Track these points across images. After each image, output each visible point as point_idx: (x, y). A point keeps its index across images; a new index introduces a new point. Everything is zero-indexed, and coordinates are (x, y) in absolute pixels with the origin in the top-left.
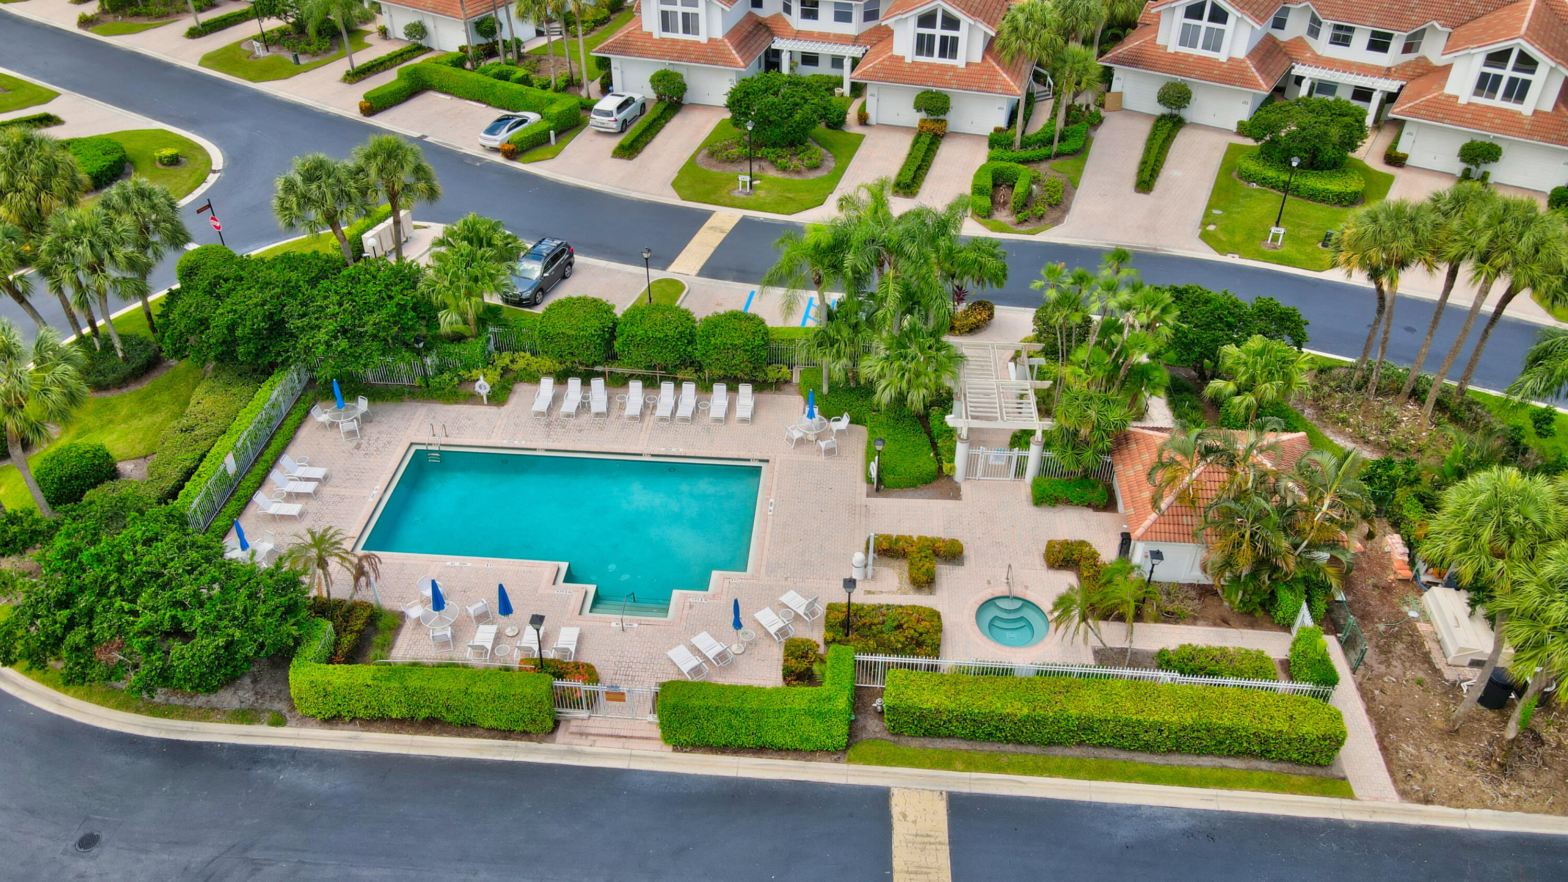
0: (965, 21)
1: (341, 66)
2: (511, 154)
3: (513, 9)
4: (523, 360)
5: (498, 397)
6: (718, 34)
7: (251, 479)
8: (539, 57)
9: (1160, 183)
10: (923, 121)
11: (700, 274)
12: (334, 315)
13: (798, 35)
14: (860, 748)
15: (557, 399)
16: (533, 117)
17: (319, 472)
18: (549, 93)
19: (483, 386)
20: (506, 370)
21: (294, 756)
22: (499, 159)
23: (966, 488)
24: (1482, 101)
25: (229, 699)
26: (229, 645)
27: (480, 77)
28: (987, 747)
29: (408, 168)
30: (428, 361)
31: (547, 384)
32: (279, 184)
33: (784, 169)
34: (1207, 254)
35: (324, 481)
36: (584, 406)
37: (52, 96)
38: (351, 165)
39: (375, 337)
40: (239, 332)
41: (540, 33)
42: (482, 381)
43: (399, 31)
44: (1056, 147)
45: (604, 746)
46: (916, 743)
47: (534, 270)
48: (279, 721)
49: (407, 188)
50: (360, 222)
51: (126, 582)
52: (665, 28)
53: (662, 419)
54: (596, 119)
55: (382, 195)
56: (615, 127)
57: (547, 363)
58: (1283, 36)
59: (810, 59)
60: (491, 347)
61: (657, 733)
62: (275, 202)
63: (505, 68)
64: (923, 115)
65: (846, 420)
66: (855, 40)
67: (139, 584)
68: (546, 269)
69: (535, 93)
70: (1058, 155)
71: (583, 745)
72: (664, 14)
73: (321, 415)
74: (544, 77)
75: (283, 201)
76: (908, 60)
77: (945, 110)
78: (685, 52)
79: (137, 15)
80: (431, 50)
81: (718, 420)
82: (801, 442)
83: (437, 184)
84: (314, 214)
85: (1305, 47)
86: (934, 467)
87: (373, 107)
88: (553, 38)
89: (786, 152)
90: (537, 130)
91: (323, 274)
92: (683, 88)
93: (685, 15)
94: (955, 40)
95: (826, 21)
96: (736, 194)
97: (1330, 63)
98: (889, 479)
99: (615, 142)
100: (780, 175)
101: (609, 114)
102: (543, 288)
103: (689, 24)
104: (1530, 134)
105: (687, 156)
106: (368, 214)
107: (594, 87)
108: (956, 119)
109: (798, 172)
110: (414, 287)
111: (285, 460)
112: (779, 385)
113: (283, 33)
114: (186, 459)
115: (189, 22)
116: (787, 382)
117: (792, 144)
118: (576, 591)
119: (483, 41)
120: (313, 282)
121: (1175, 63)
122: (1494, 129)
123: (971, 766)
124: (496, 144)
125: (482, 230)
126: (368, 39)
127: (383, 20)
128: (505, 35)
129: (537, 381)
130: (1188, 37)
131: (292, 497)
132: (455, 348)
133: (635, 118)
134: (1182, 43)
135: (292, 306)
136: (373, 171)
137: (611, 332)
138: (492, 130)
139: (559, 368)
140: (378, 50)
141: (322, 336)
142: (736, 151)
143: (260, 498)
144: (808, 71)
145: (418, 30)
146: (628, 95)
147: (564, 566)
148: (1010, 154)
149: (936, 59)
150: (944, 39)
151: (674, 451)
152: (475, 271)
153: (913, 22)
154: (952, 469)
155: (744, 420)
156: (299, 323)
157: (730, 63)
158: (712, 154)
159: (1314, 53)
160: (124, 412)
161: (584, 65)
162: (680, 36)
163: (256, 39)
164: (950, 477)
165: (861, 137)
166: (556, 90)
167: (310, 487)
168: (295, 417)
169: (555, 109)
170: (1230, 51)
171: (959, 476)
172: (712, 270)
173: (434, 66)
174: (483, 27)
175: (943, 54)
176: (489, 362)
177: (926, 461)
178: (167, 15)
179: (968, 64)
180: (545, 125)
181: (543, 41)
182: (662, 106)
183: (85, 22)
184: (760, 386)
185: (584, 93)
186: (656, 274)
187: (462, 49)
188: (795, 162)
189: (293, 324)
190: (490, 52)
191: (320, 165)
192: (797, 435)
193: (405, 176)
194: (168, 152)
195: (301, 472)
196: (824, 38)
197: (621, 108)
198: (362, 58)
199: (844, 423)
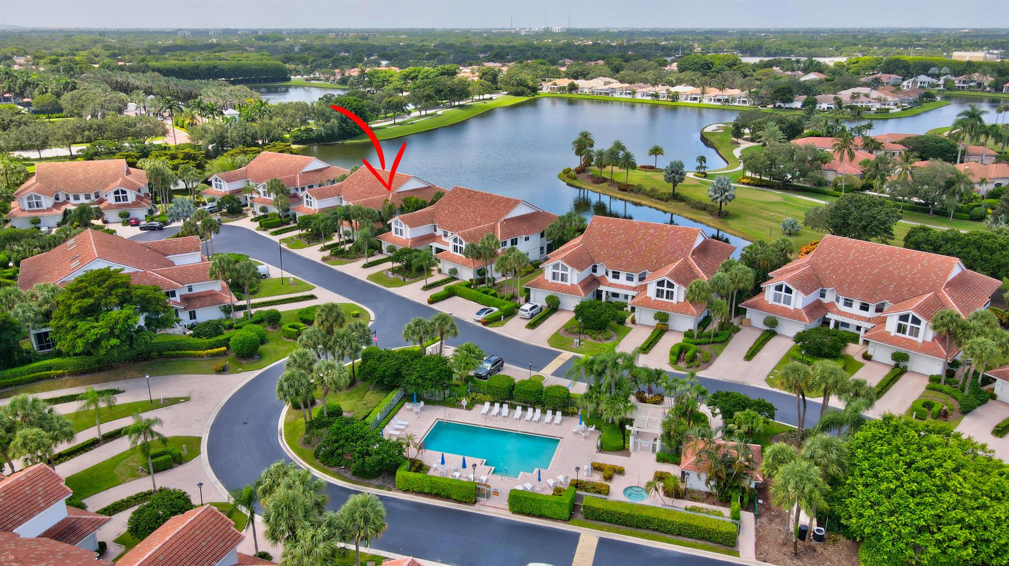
0: (676, 285)
1: (422, 283)
2: (485, 323)
3: (494, 266)
4: (480, 396)
5: (469, 407)
6: (575, 282)
7: (384, 423)
8: (501, 286)
9: (756, 358)
10: (658, 324)
11: (552, 375)
12: (418, 371)
13: (610, 285)
14: (573, 520)
15: (490, 410)
16: (496, 309)
17: (406, 423)
18: (503, 301)
19: (464, 402)
20: (473, 399)
21: (394, 499)
22: (480, 325)
23: (633, 454)
24: (900, 335)
25: (375, 482)
26: (382, 459)
27: (476, 292)
28: (616, 526)
29: (449, 325)
30: (446, 392)
31: (487, 404)
32: (406, 326)
33: (595, 339)
34: (767, 387)
35: (407, 426)
36: (499, 414)
37: (312, 288)
38: (430, 322)
39: (430, 380)
40: (387, 374)
41: (504, 276)
42: (464, 400)
43: (447, 272)
44: (712, 339)
45: (489, 509)
46: (593, 522)
47: (488, 366)
48: (390, 490)
49: (448, 331)
50: (430, 342)
51: (354, 438)
52: (554, 279)
53: (527, 421)
54: (520, 312)
55: (439, 333)
56: (528, 316)
57: (489, 397)
58: (825, 300)
59: (615, 295)
60: (469, 390)
61: (507, 507)
62: (403, 332)
63: (487, 289)
64: (657, 322)
65: (594, 427)
66: (634, 289)
67: (358, 439)
68: (493, 366)
69: (498, 300)
70: (713, 343)
71: (484, 508)
72: (554, 273)
73: (408, 406)
74: (502, 294)
75: (406, 332)
76: (653, 299)
77: (666, 320)
78: (560, 288)
79: (344, 257)
80: (458, 279)
81: (547, 423)
82: (576, 433)
83: (458, 331)
84: (416, 337)
85: (835, 306)
86: (622, 444)
87: (433, 300)
88: (508, 278)
89: (596, 332)
90: (496, 315)
91: (416, 357)
92: (559, 303)
93: (562, 274)
94: (672, 292)
95: (623, 280)
96: (573, 346)
97: (844, 314)
98: (604, 447)
99: (528, 322)
100: (592, 341)
101: (526, 311)
102: (490, 373)
103: (564, 278)
104: (920, 350)
105: (556, 330)
106: (433, 339)
107: (522, 299)
108: (672, 324)
109: (600, 340)
110: (446, 364)
111: (396, 417)
112: (573, 414)
113: (400, 268)
114: (365, 413)
115: (364, 261)
116: (576, 414)
117: (600, 329)
118: (488, 468)
119: (480, 277)
120: (412, 360)
121: (771, 308)
122: (904, 347)
123: (609, 530)
124: (479, 319)
125: (472, 347)
126: (433, 273)
127: (440, 266)
128: (489, 275)
129: (483, 404)
130: (777, 298)
131: (396, 429)
132: (455, 388)
133: (537, 313)
134: (775, 300)
135: (405, 366)
136: (437, 325)
137: (512, 387)
138: (478, 313)
139: (493, 400)
140: (436, 278)
141: (414, 377)
142: (576, 330)
143: (387, 427)
144: (614, 300)
145: (454, 271)
146: (535, 304)
147: (485, 461)
148: (691, 340)
149: (664, 299)
150: (668, 292)
151: (529, 431)
152: (468, 361)
153: (655, 284)
154: (628, 446)
155: (557, 424)
156: (406, 373)
157: (579, 294)
158: (566, 330)
159: (838, 309)
160: (342, 398)
161: (519, 289)
162: (560, 282)
163: (389, 270)
164: (628, 450)
165: (631, 329)
166: (507, 300)
167: (403, 427)
168: (399, 405)
169: (505, 307)
170: (795, 305)
171: (631, 449)
172: (556, 374)
173: (459, 286)
174: (480, 272)
175: (667, 297)
176: (467, 395)
177: (620, 443)
178: (355, 258)
179: (678, 302)
180: (500, 313)
181: (504, 279)
182: (549, 309)
183: (324, 259)
184: (564, 414)
185: (518, 302)
186: (534, 373)
187: (470, 280)
188: (600, 336)
189: (404, 372)
190: (482, 282)
191: (420, 321)
192: (575, 430)
193: (447, 327)
194: (356, 312)
195: (400, 422)
196: (621, 287)
197: (531, 309)
198: (430, 281)
199: (593, 429)
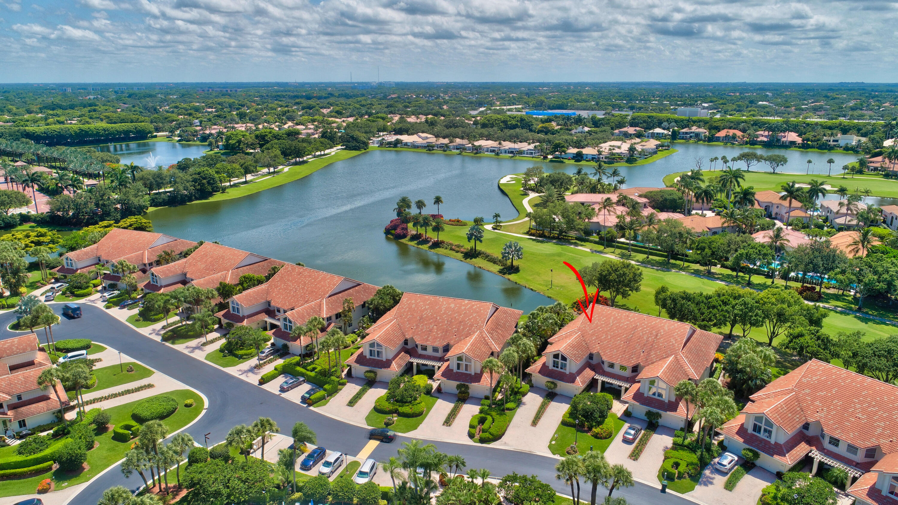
2: (310, 404)
3: (319, 341)
6: (389, 358)
9: (540, 424)
11: (367, 458)
13: (420, 356)
22: (306, 406)
27: (304, 371)
34: (549, 455)
37: (151, 374)
52: (371, 355)
58: (593, 362)
59: (425, 365)
64: (459, 391)
66: (440, 359)
72: (371, 351)
77: (467, 390)
78: (377, 364)
80: (289, 354)
85: (601, 367)
87: (263, 382)
93: (378, 352)
94: (470, 366)
95: (430, 351)
97: (608, 374)
99: (349, 398)
103: (379, 354)
105: (373, 406)
107: (344, 374)
108: (471, 392)
119: (307, 352)
130: (555, 364)
134: (554, 366)
145: (286, 346)
150: (466, 365)
153: (456, 359)
157: (392, 369)
162: (376, 358)
165: (437, 399)
170: (570, 370)
174: (308, 348)
179: (475, 374)
180: (324, 392)
186: (352, 459)
187: (300, 355)
190: (310, 355)
194: (190, 400)
196: (429, 357)
